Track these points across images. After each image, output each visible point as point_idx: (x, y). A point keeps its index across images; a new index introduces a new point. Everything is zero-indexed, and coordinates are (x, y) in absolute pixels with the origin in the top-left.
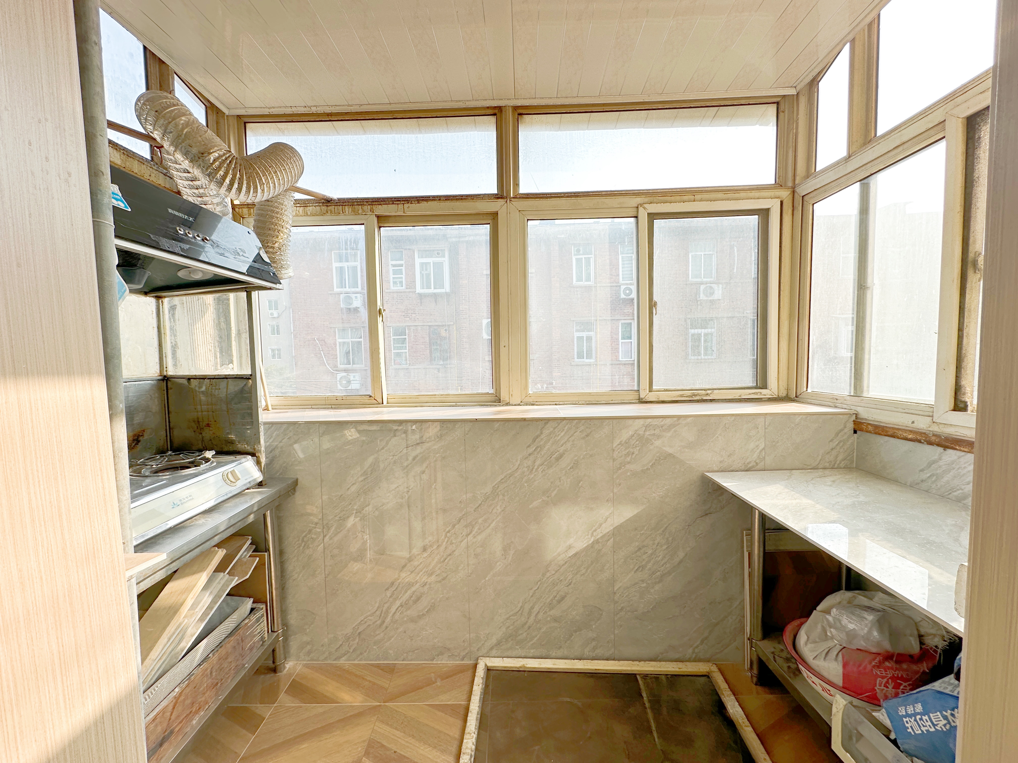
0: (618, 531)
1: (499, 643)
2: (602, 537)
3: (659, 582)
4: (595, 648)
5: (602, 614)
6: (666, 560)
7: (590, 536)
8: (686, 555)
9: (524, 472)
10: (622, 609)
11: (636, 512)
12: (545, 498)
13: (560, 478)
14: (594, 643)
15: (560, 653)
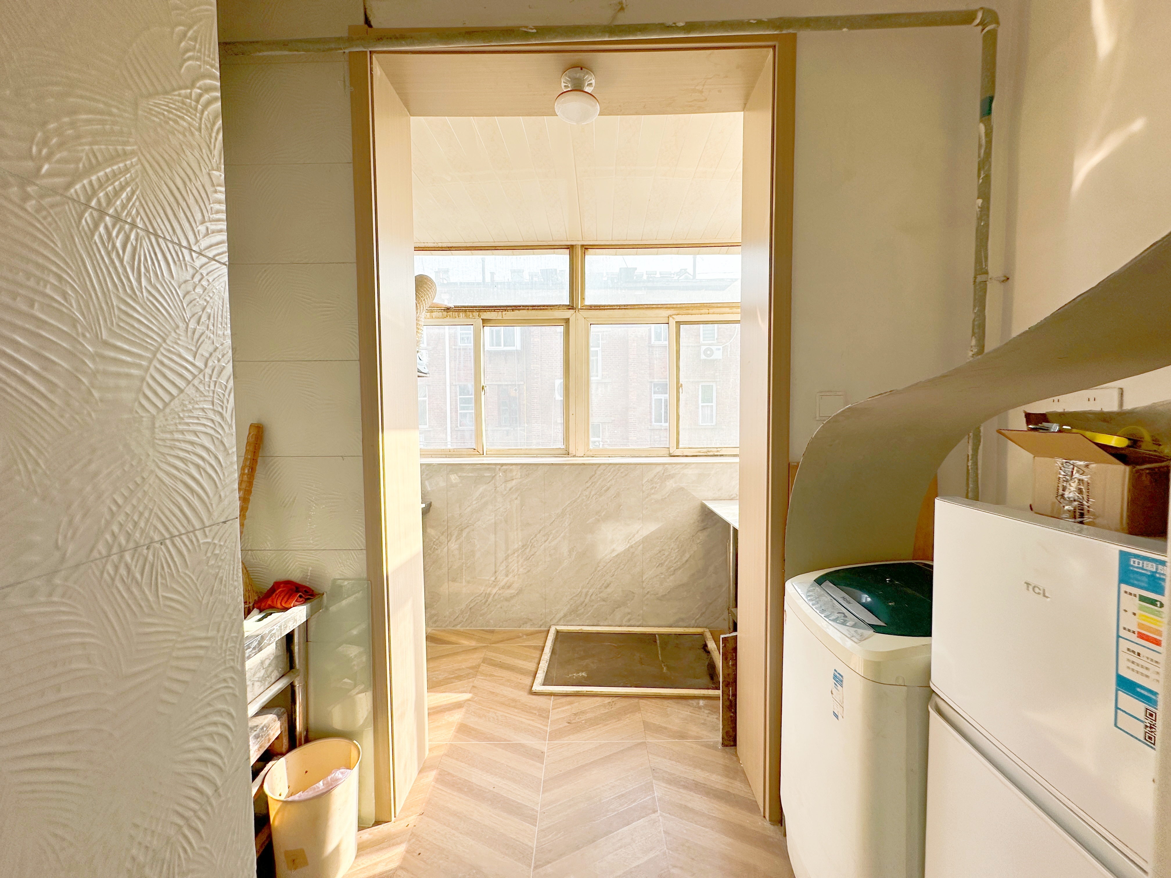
0: (646, 540)
1: (565, 616)
2: (635, 544)
3: (673, 574)
4: (629, 620)
5: (634, 596)
6: (677, 559)
7: (627, 543)
8: (690, 556)
9: (583, 499)
10: (648, 592)
11: (657, 527)
12: (597, 517)
13: (607, 504)
14: (629, 616)
15: (606, 624)
